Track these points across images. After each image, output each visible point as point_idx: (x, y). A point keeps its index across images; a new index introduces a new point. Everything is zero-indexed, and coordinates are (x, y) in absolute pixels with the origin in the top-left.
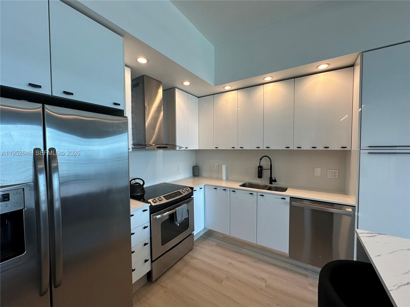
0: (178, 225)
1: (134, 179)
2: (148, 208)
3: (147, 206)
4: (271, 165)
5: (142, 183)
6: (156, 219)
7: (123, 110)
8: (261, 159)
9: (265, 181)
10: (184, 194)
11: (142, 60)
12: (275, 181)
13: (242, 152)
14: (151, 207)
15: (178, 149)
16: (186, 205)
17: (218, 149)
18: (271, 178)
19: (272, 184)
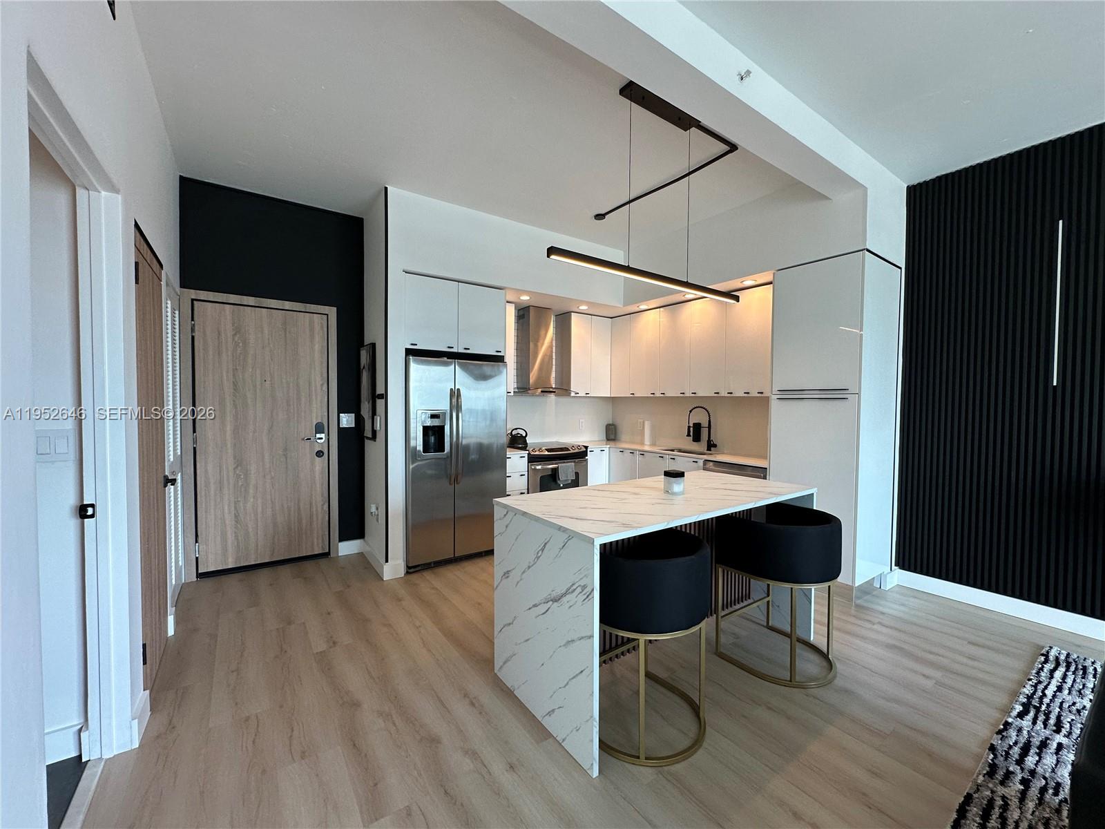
0: (562, 485)
1: (516, 429)
2: (526, 456)
3: (525, 453)
4: (710, 422)
5: (524, 435)
6: (535, 469)
7: (504, 356)
8: (691, 411)
9: (702, 446)
10: (572, 451)
11: (525, 298)
12: (715, 446)
13: (665, 400)
14: (529, 454)
15: (573, 394)
16: (573, 464)
17: (635, 395)
18: (709, 441)
19: (710, 450)
